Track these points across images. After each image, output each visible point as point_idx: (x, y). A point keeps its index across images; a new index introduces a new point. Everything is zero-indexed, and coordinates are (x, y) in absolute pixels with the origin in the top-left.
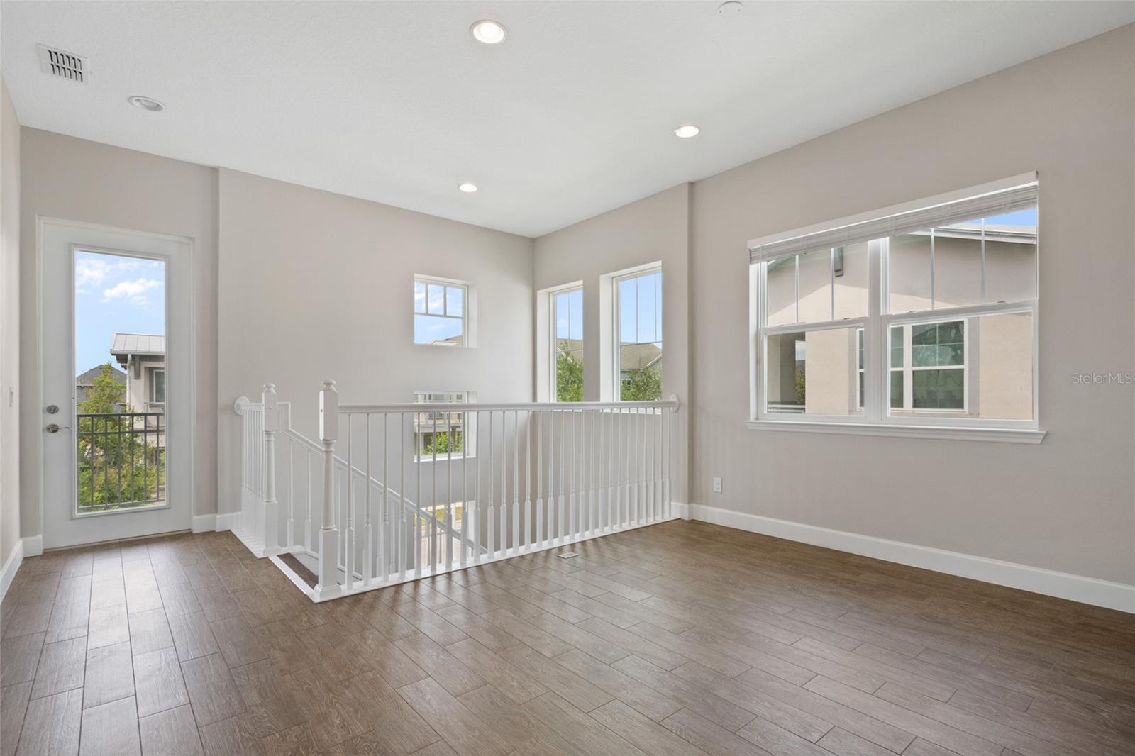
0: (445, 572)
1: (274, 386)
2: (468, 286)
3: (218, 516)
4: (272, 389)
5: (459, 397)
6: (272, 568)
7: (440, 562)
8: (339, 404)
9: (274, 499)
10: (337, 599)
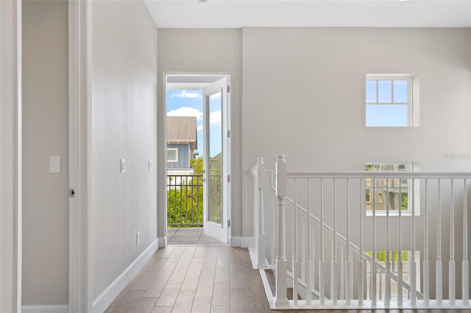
0: (370, 308)
1: (263, 159)
2: (412, 77)
3: (242, 238)
4: (262, 161)
5: (402, 167)
6: (258, 277)
7: (380, 298)
8: (287, 171)
9: (263, 233)
10: (285, 310)
